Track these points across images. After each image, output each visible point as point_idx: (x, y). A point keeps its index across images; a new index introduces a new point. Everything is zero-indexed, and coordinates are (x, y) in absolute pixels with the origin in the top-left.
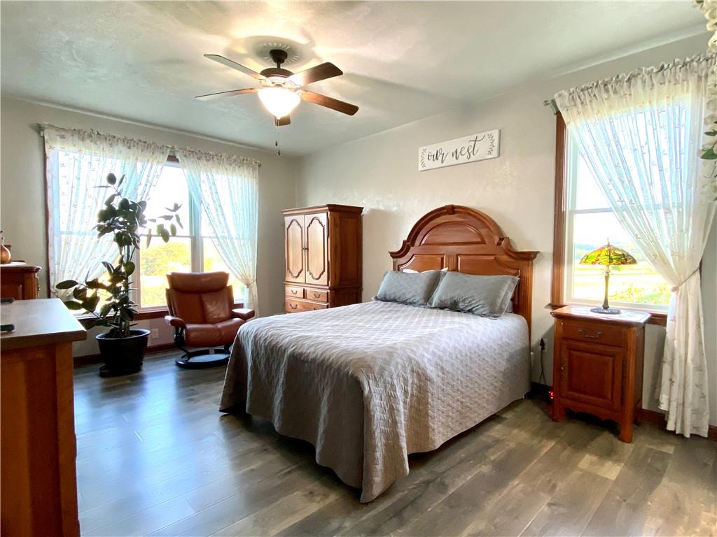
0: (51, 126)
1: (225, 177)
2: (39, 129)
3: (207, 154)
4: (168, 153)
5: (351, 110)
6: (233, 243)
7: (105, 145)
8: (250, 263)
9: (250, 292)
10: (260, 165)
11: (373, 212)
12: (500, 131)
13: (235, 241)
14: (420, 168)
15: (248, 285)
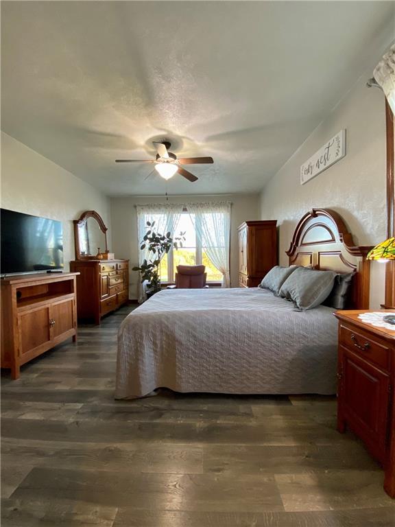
0: (139, 205)
1: (211, 214)
2: (135, 207)
3: (201, 204)
4: (183, 207)
5: (209, 160)
6: (215, 250)
7: (157, 209)
8: (225, 261)
9: (225, 277)
10: (232, 204)
11: (285, 222)
12: (346, 130)
13: (217, 249)
14: (302, 183)
15: (224, 273)
